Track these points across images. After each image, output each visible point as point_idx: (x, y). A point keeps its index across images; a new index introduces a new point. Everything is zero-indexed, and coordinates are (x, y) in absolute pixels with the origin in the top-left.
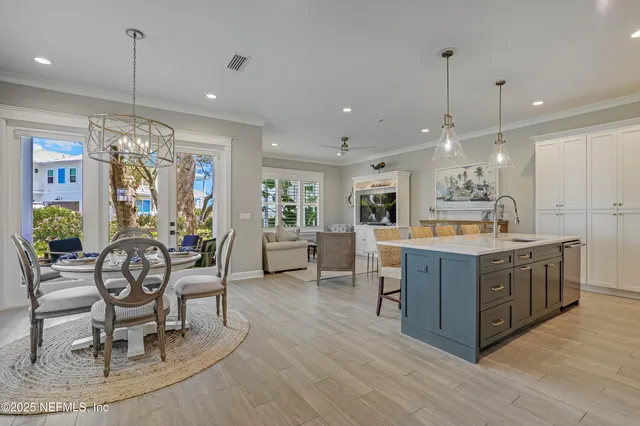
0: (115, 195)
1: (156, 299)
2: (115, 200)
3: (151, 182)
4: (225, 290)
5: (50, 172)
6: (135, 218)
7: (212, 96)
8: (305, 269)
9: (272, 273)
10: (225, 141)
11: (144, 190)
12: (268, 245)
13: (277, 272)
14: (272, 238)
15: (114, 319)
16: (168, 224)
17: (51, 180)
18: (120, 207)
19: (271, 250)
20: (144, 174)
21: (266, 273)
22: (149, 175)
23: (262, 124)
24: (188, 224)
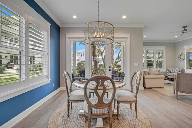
0: (94, 58)
1: (109, 106)
2: (94, 60)
3: (102, 55)
4: (137, 101)
5: (82, 54)
6: (98, 65)
7: (124, 17)
8: (163, 88)
9: (147, 88)
10: (128, 36)
11: (100, 57)
12: (146, 77)
13: (149, 88)
14: (147, 74)
15: (91, 113)
16: (108, 67)
17: (82, 56)
18: (95, 62)
19: (146, 79)
20: (100, 53)
21: (145, 88)
22: (101, 53)
23: (143, 27)
24: (112, 67)
